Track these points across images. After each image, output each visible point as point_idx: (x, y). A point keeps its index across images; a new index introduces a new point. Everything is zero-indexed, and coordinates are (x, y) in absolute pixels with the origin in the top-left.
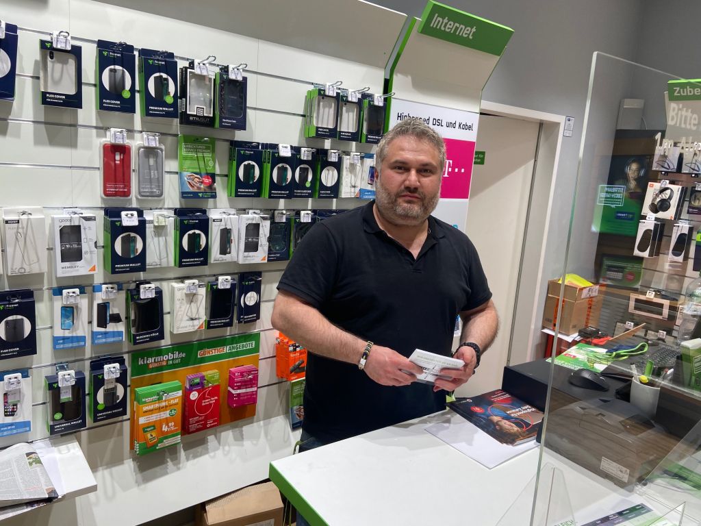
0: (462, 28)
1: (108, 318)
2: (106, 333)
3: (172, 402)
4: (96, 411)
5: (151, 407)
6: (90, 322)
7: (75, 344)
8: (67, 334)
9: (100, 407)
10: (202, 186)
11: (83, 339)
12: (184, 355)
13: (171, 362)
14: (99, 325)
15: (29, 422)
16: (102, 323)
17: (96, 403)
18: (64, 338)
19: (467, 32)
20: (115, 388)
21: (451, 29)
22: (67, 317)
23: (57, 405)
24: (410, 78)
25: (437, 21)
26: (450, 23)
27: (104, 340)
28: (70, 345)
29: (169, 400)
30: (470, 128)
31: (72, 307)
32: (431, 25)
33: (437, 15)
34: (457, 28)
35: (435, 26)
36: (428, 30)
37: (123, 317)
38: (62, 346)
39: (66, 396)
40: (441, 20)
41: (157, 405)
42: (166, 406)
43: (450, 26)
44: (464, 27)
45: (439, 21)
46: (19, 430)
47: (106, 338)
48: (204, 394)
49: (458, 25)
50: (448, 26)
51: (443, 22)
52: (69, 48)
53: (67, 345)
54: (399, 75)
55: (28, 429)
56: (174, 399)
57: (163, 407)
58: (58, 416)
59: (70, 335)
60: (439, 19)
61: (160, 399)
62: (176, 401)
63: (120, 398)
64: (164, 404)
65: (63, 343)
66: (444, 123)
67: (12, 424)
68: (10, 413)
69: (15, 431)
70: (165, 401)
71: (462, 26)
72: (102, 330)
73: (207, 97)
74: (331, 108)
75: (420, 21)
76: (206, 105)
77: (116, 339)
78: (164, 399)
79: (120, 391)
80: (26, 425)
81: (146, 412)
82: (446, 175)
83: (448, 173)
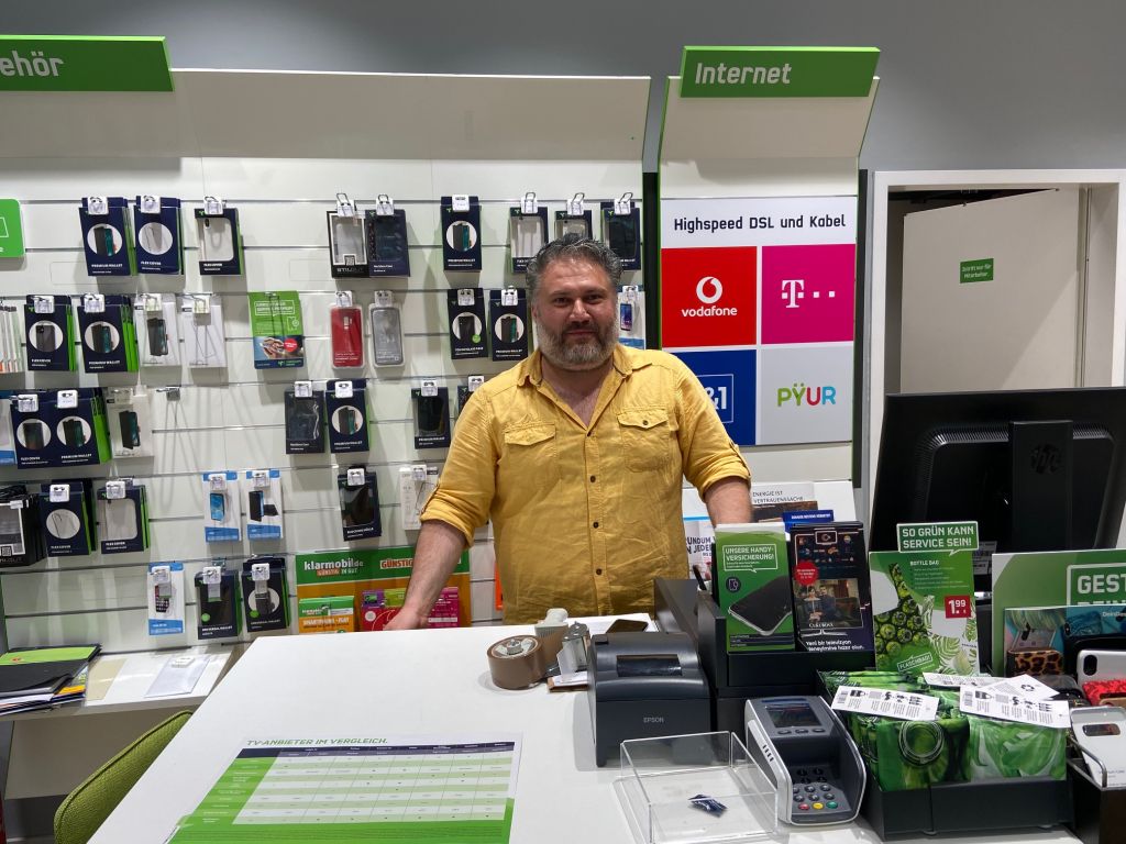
0: (760, 73)
1: (262, 510)
2: (260, 527)
3: (340, 620)
4: (249, 620)
5: (314, 622)
6: (242, 515)
7: (227, 538)
8: (218, 525)
9: (254, 615)
10: (283, 353)
11: (234, 532)
12: (361, 564)
13: (345, 571)
14: (253, 518)
15: (181, 622)
16: (256, 515)
17: (248, 609)
18: (216, 530)
19: (772, 75)
20: (268, 594)
21: (740, 78)
22: (218, 506)
23: (206, 605)
24: (693, 165)
25: (703, 74)
26: (731, 71)
27: (259, 535)
28: (222, 538)
29: (337, 618)
30: (838, 222)
31: (221, 495)
32: (697, 81)
33: (700, 65)
34: (750, 76)
35: (704, 81)
36: (690, 89)
37: (279, 510)
38: (213, 539)
39: (214, 595)
40: (713, 70)
41: (321, 621)
42: (333, 625)
43: (735, 75)
44: (763, 70)
45: (709, 73)
46: (171, 630)
47: (260, 533)
48: (384, 617)
49: (751, 70)
50: (730, 75)
51: (717, 73)
53: (218, 538)
54: (672, 165)
55: (179, 629)
56: (343, 617)
57: (328, 626)
58: (206, 618)
59: (222, 526)
60: (707, 69)
61: (324, 614)
62: (346, 620)
63: (276, 606)
64: (330, 621)
65: (215, 535)
66: (775, 222)
67: (163, 622)
68: (162, 608)
69: (166, 630)
70: (331, 617)
71: (757, 69)
72: (256, 523)
73: (359, 242)
74: (535, 231)
75: (676, 79)
76: (358, 253)
77: (273, 535)
78: (329, 614)
79: (275, 599)
80: (178, 624)
81: (306, 627)
82: (793, 305)
83: (798, 301)
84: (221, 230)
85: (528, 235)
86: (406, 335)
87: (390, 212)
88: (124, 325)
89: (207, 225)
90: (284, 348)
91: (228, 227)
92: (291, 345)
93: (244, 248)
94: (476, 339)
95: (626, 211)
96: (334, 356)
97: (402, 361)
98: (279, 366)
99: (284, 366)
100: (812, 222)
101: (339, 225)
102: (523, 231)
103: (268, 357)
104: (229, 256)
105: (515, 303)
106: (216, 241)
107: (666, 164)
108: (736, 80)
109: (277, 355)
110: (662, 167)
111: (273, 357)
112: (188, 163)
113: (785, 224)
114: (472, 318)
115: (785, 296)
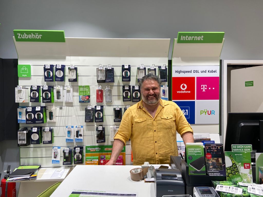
0: (196, 38)
1: (79, 135)
2: (78, 139)
3: (95, 162)
4: (75, 161)
5: (89, 162)
6: (74, 136)
7: (71, 141)
8: (69, 138)
9: (76, 160)
11: (72, 140)
12: (100, 149)
13: (97, 150)
15: (59, 161)
16: (77, 136)
17: (74, 159)
18: (68, 139)
19: (199, 38)
20: (79, 155)
21: (191, 39)
22: (69, 134)
23: (65, 157)
24: (180, 58)
25: (182, 38)
26: (189, 37)
27: (78, 141)
28: (70, 141)
29: (94, 162)
30: (215, 72)
31: (70, 131)
32: (181, 40)
33: (182, 36)
34: (193, 38)
35: (183, 40)
36: (179, 41)
37: (83, 135)
38: (68, 141)
39: (67, 155)
40: (185, 37)
41: (90, 162)
42: (93, 163)
43: (190, 38)
44: (197, 37)
45: (184, 38)
47: (78, 140)
48: (105, 162)
49: (194, 37)
50: (189, 38)
51: (186, 38)
52: (74, 68)
54: (175, 58)
55: (59, 162)
56: (96, 161)
57: (92, 163)
58: (65, 160)
59: (70, 139)
60: (183, 37)
61: (91, 160)
62: (96, 162)
63: (81, 158)
64: (93, 162)
66: (200, 71)
67: (55, 161)
68: (55, 157)
69: (56, 163)
71: (195, 37)
72: (77, 138)
73: (103, 75)
74: (143, 73)
75: (176, 39)
76: (103, 77)
77: (81, 141)
78: (93, 161)
79: (80, 156)
80: (58, 161)
81: (87, 163)
82: (204, 91)
83: (205, 90)
84: (74, 72)
85: (141, 74)
86: (113, 96)
87: (111, 68)
88: (51, 92)
89: (71, 71)
90: (86, 98)
91: (75, 71)
92: (88, 98)
93: (78, 76)
94: (129, 97)
95: (164, 69)
96: (97, 100)
97: (112, 102)
98: (84, 102)
99: (85, 102)
100: (209, 71)
101: (99, 71)
102: (140, 73)
103: (82, 100)
104: (75, 77)
105: (138, 89)
106: (72, 74)
107: (173, 58)
108: (190, 39)
109: (84, 100)
110: (173, 59)
111: (83, 100)
112: (67, 57)
113: (202, 72)
114: (128, 92)
115: (202, 89)
